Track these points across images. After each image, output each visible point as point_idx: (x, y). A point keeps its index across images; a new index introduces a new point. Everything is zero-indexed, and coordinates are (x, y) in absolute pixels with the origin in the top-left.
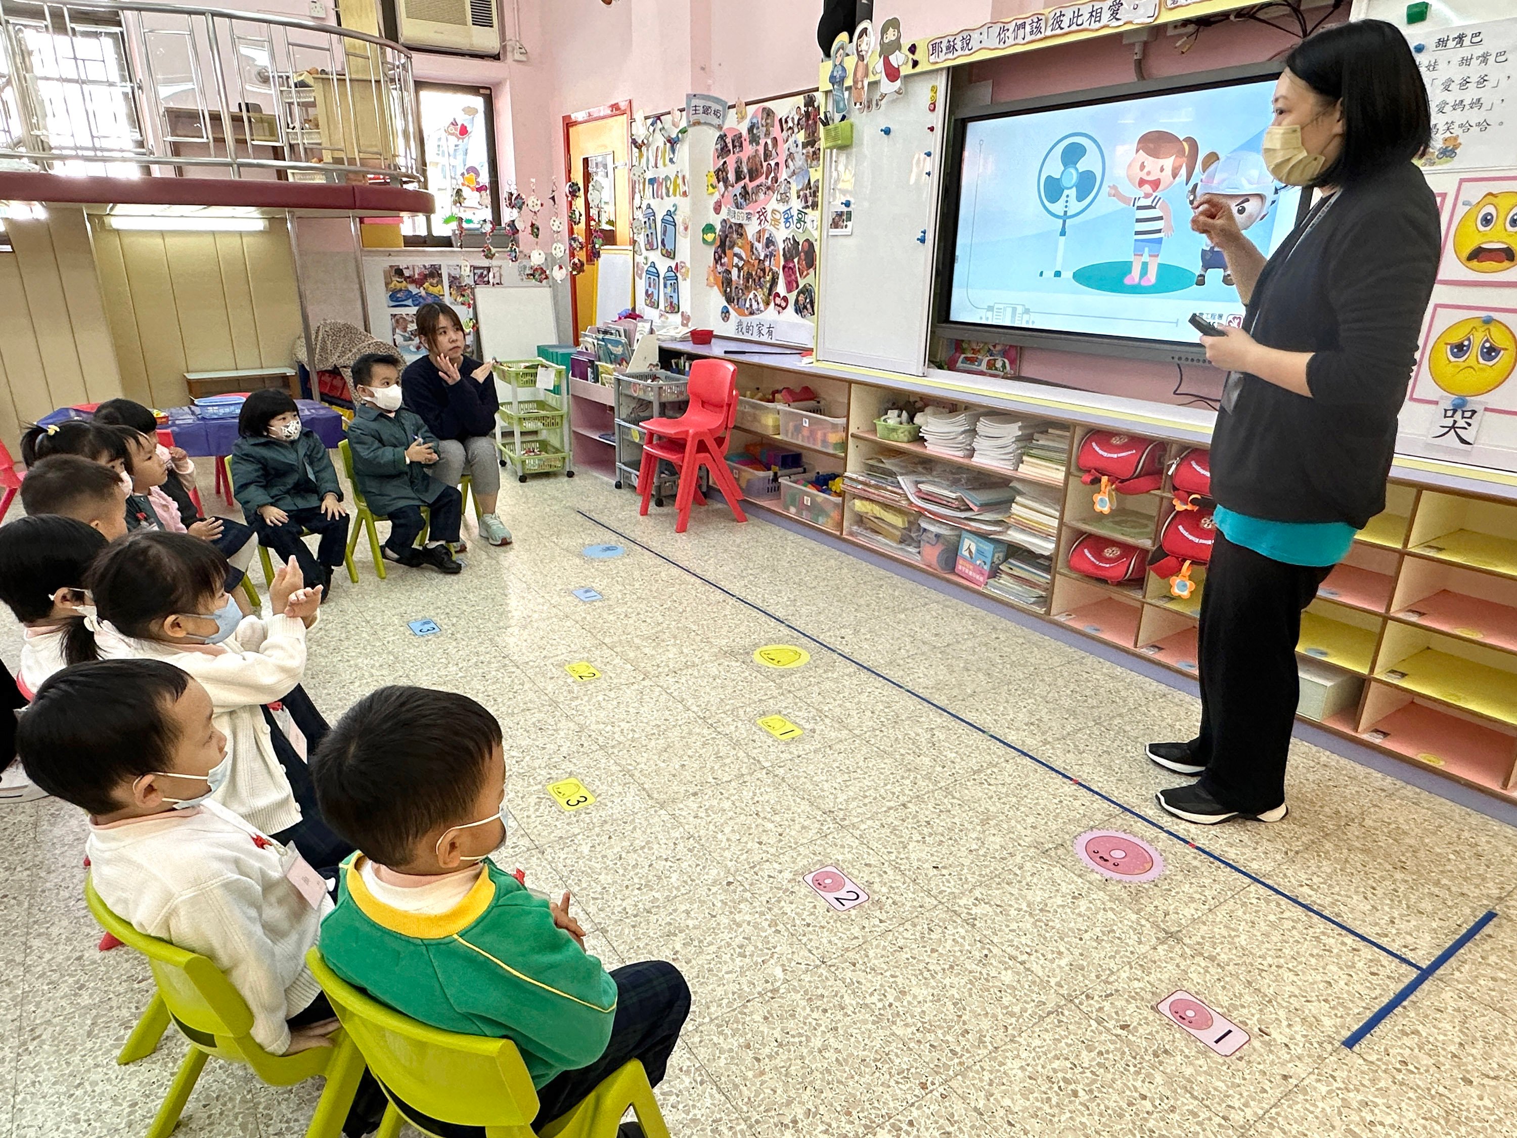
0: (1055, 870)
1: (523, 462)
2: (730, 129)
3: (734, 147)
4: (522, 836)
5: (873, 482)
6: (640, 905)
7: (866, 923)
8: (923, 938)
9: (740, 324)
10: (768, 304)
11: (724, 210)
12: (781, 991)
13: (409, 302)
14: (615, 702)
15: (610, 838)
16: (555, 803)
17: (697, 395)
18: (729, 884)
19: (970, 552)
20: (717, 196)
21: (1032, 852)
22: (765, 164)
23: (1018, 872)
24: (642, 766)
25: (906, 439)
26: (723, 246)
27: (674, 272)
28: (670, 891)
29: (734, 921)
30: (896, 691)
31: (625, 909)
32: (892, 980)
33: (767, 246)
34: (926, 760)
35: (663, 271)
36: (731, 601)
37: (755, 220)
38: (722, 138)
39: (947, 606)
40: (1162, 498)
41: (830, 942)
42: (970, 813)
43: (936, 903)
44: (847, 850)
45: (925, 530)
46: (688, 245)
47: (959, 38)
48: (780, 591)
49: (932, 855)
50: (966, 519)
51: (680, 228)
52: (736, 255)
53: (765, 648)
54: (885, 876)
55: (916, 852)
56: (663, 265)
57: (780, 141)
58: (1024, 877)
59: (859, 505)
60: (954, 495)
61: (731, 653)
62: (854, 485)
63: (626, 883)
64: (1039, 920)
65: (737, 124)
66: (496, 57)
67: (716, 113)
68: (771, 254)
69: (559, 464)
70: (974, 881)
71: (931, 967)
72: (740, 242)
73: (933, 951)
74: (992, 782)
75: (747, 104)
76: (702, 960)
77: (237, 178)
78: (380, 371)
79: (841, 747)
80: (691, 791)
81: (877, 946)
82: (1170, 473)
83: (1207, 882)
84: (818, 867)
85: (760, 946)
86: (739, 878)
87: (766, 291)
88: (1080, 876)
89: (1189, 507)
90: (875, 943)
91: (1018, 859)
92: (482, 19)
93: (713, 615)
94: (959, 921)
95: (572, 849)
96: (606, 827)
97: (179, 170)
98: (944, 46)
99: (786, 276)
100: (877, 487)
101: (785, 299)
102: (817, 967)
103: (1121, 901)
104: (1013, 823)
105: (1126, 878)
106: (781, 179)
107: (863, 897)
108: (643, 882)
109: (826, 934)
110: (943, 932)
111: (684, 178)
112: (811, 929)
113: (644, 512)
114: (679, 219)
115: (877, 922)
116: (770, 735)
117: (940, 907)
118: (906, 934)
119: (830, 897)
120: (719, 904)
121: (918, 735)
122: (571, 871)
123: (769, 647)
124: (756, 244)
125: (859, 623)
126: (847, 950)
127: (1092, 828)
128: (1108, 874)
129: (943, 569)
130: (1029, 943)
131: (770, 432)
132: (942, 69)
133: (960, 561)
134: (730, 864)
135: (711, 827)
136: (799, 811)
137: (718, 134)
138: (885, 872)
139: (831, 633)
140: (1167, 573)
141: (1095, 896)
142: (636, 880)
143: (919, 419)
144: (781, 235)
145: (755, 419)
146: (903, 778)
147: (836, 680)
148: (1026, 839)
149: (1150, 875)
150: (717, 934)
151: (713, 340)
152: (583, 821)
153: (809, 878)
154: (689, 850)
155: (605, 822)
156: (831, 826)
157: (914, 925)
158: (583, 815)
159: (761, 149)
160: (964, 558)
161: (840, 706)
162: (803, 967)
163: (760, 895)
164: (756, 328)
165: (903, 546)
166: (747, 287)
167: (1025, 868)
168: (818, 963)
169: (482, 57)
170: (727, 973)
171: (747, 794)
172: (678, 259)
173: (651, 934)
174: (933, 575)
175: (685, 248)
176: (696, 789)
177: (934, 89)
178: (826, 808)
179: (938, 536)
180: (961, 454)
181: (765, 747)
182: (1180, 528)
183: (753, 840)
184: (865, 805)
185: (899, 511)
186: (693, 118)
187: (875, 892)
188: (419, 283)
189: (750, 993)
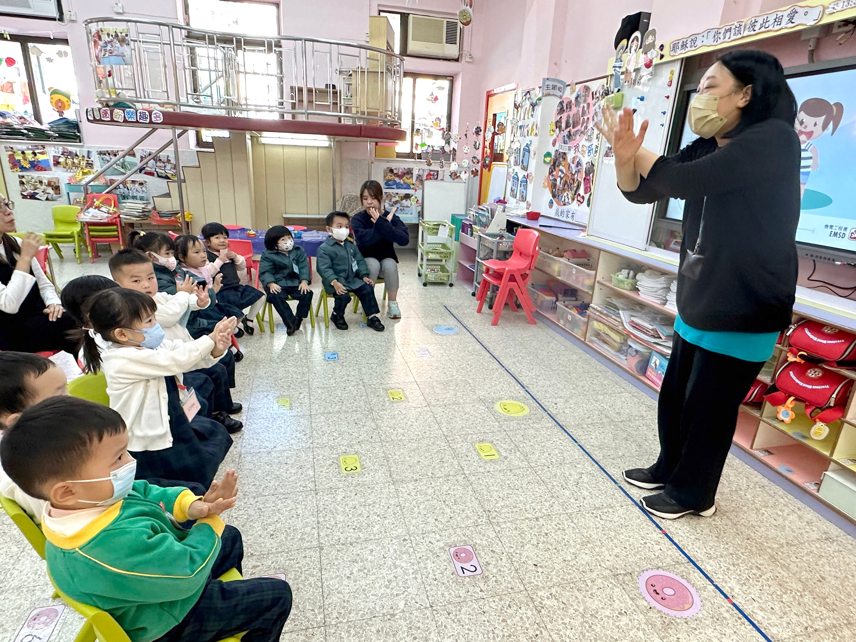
0: (616, 589)
1: (426, 275)
2: (567, 98)
3: (567, 108)
4: (312, 481)
5: (605, 312)
6: (349, 539)
7: (471, 589)
8: (502, 610)
9: (557, 210)
10: (573, 200)
11: (557, 144)
12: (397, 617)
13: (394, 187)
14: (403, 417)
15: (356, 494)
16: (339, 467)
17: (517, 249)
18: (405, 540)
19: (656, 365)
20: (555, 136)
21: (606, 573)
22: (582, 118)
23: (589, 584)
24: (397, 457)
25: (629, 288)
26: (555, 165)
27: (526, 177)
28: (370, 535)
29: (394, 564)
30: (571, 443)
31: (339, 539)
32: (467, 632)
33: (577, 166)
34: (567, 493)
35: (520, 178)
36: (501, 370)
37: (573, 150)
38: (561, 103)
39: (634, 396)
40: (781, 351)
41: (443, 594)
42: (577, 535)
43: (522, 588)
44: (485, 538)
45: (630, 346)
46: (535, 164)
47: (690, 40)
48: (533, 369)
49: (537, 556)
50: (655, 343)
51: (532, 154)
52: (560, 170)
53: (505, 401)
54: (500, 562)
55: (529, 551)
56: (521, 174)
57: (591, 105)
58: (591, 589)
59: (596, 325)
60: (651, 327)
61: (482, 401)
62: (595, 312)
63: (350, 523)
64: (587, 622)
65: (569, 95)
66: (457, 60)
67: (559, 89)
68: (579, 171)
69: (446, 279)
70: (556, 581)
71: (496, 631)
72: (563, 163)
73: (504, 621)
74: (604, 518)
75: (576, 84)
76: (363, 582)
77: (306, 120)
78: (338, 220)
79: (518, 472)
80: (415, 478)
81: (470, 607)
82: (788, 334)
83: (729, 631)
84: (462, 544)
85: (400, 585)
86: (412, 538)
87: (573, 192)
88: (632, 599)
89: (798, 360)
90: (470, 603)
91: (594, 575)
92: (451, 40)
93: (485, 376)
94: (531, 605)
95: (333, 496)
96: (358, 488)
97: (294, 117)
98: (680, 45)
99: (585, 184)
100: (607, 315)
101: (583, 198)
102: (426, 608)
103: (653, 626)
104: (604, 549)
105: (666, 610)
106: (589, 127)
107: (479, 571)
108: (358, 526)
109: (443, 588)
110: (517, 610)
111: (537, 125)
112: (436, 582)
113: (479, 311)
114: (532, 148)
115: (478, 590)
116: (478, 454)
117: (524, 592)
118: (493, 605)
119: (459, 565)
120: (392, 551)
121: (570, 475)
122: (325, 509)
123: (508, 401)
124: (572, 164)
125: (571, 397)
126: (450, 603)
127: (658, 568)
128: (654, 604)
129: (639, 373)
130: (571, 636)
131: (555, 274)
132: (678, 60)
133: (649, 370)
134: (412, 528)
135: (414, 502)
136: (470, 506)
137: (559, 101)
138: (501, 559)
139: (550, 400)
140: (777, 402)
141: (636, 617)
142: (355, 524)
143: (639, 276)
144: (585, 160)
145: (549, 266)
146: (546, 500)
147: (537, 430)
148: (607, 563)
149: (685, 614)
150: (380, 569)
151: (540, 218)
152: (348, 481)
153: (452, 550)
154: (394, 514)
155: (359, 484)
156: (484, 520)
157: (501, 600)
158: (350, 478)
159: (581, 110)
160: (652, 368)
161: (531, 446)
162: (418, 605)
163: (418, 552)
164: (566, 213)
165: (618, 354)
166: (564, 189)
167: (596, 583)
168: (428, 605)
169: (449, 60)
170: (372, 595)
171: (445, 488)
172: (529, 172)
173: (345, 559)
174: (632, 375)
175: (533, 164)
176: (418, 477)
177: (672, 73)
178: (487, 508)
179: (637, 351)
180: (659, 302)
181: (472, 461)
182: (791, 373)
183: (433, 517)
184: (512, 512)
185: (618, 332)
186: (545, 92)
187: (488, 570)
188: (400, 177)
189: (379, 612)
